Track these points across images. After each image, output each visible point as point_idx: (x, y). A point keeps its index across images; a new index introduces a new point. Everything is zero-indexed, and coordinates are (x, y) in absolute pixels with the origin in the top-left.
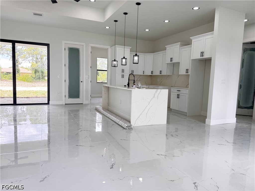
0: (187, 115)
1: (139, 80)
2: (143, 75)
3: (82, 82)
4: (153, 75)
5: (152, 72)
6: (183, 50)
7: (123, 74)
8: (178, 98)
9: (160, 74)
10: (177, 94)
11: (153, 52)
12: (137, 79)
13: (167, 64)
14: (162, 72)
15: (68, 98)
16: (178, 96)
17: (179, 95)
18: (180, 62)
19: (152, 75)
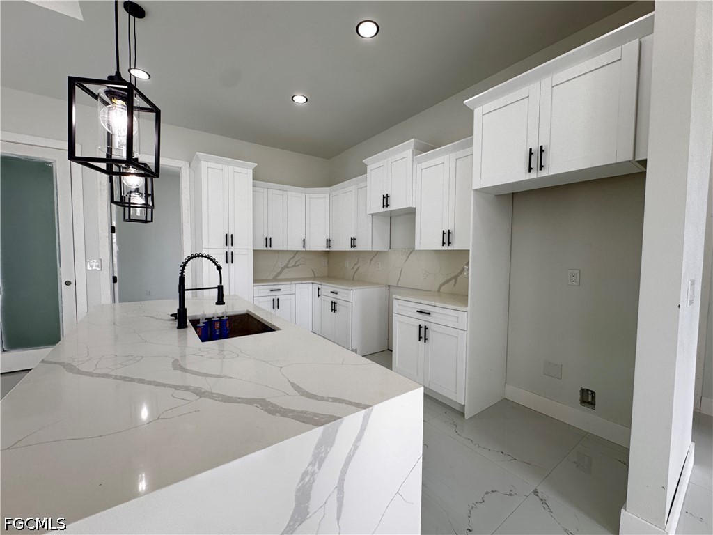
0: (463, 415)
1: (294, 266)
2: (304, 249)
3: (68, 283)
4: (331, 249)
5: (328, 241)
6: (424, 165)
7: (230, 249)
8: (422, 340)
9: (353, 249)
10: (418, 323)
11: (329, 183)
12: (287, 264)
13: (372, 215)
14: (357, 242)
15: (4, 351)
16: (423, 334)
17: (426, 328)
18: (415, 208)
19: (328, 249)
